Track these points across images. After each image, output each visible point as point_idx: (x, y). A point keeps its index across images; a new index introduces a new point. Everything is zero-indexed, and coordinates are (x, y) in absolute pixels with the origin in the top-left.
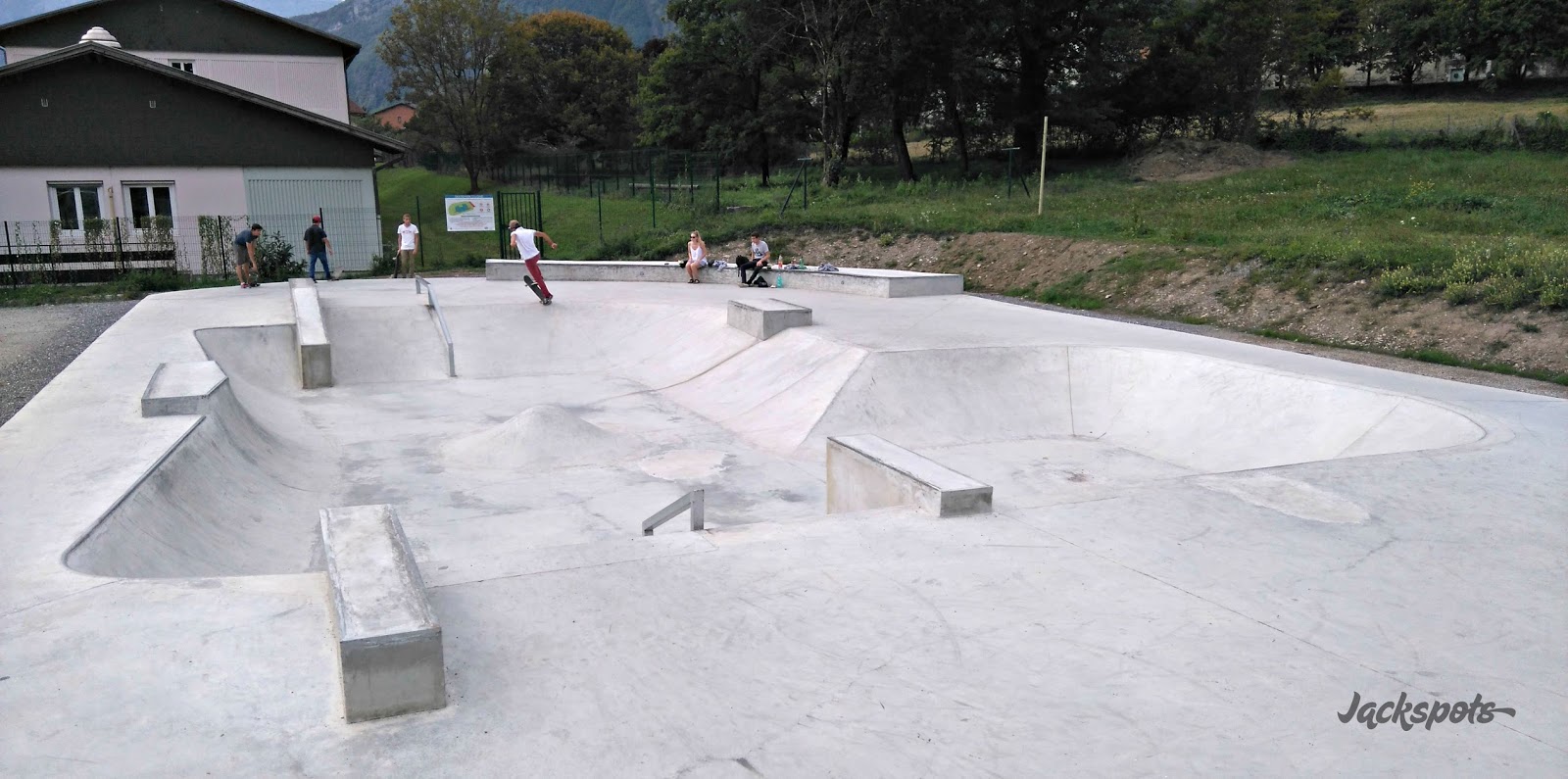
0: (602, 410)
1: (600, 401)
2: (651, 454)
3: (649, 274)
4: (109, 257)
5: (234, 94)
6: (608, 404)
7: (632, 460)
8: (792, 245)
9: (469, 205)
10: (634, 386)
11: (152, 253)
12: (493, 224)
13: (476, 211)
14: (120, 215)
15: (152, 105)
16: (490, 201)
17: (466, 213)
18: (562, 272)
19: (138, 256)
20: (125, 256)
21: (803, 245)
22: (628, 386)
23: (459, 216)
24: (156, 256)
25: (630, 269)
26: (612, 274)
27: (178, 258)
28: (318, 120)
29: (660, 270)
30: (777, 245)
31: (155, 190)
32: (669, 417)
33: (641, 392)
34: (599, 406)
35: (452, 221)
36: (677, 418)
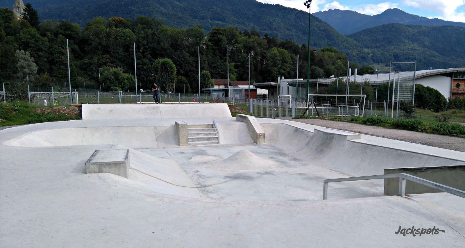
0: (226, 177)
1: (225, 182)
2: (211, 161)
6: (224, 180)
7: (217, 160)
10: (207, 191)
22: (210, 192)
32: (198, 173)
33: (205, 186)
34: (227, 179)
36: (196, 172)
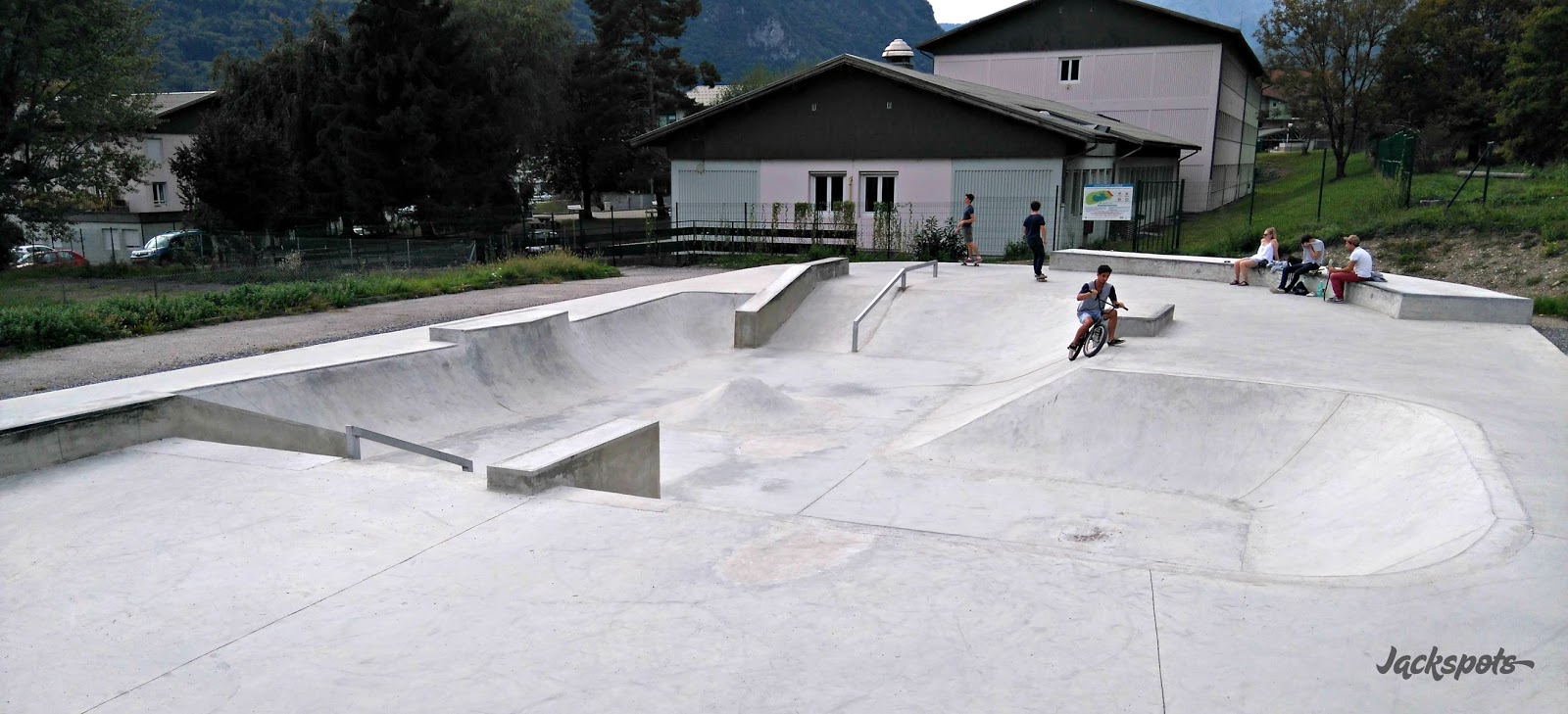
3: (1206, 272)
4: (807, 234)
5: (946, 94)
8: (1435, 249)
9: (1107, 195)
11: (838, 232)
12: (1130, 216)
13: (1113, 200)
14: (855, 200)
15: (889, 106)
16: (1130, 190)
17: (1103, 202)
18: (1121, 265)
19: (829, 234)
20: (819, 234)
21: (1448, 249)
23: (1096, 205)
24: (840, 235)
25: (1188, 266)
26: (1170, 269)
27: (858, 238)
28: (1012, 115)
29: (1217, 268)
30: (1416, 247)
31: (884, 179)
35: (1088, 210)
